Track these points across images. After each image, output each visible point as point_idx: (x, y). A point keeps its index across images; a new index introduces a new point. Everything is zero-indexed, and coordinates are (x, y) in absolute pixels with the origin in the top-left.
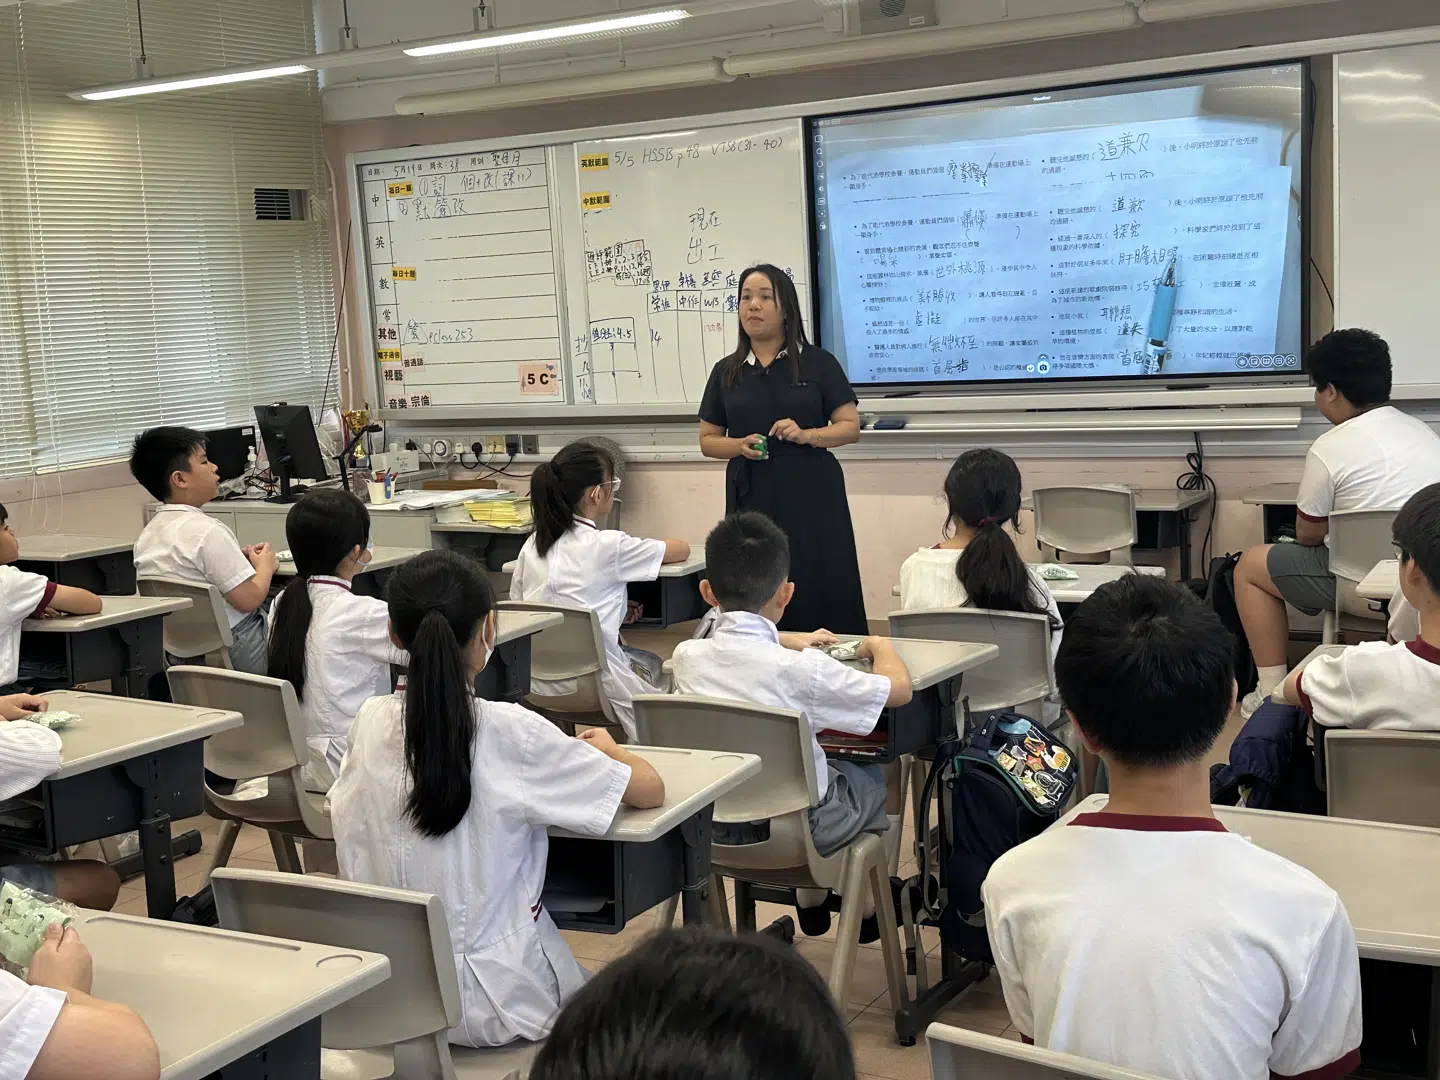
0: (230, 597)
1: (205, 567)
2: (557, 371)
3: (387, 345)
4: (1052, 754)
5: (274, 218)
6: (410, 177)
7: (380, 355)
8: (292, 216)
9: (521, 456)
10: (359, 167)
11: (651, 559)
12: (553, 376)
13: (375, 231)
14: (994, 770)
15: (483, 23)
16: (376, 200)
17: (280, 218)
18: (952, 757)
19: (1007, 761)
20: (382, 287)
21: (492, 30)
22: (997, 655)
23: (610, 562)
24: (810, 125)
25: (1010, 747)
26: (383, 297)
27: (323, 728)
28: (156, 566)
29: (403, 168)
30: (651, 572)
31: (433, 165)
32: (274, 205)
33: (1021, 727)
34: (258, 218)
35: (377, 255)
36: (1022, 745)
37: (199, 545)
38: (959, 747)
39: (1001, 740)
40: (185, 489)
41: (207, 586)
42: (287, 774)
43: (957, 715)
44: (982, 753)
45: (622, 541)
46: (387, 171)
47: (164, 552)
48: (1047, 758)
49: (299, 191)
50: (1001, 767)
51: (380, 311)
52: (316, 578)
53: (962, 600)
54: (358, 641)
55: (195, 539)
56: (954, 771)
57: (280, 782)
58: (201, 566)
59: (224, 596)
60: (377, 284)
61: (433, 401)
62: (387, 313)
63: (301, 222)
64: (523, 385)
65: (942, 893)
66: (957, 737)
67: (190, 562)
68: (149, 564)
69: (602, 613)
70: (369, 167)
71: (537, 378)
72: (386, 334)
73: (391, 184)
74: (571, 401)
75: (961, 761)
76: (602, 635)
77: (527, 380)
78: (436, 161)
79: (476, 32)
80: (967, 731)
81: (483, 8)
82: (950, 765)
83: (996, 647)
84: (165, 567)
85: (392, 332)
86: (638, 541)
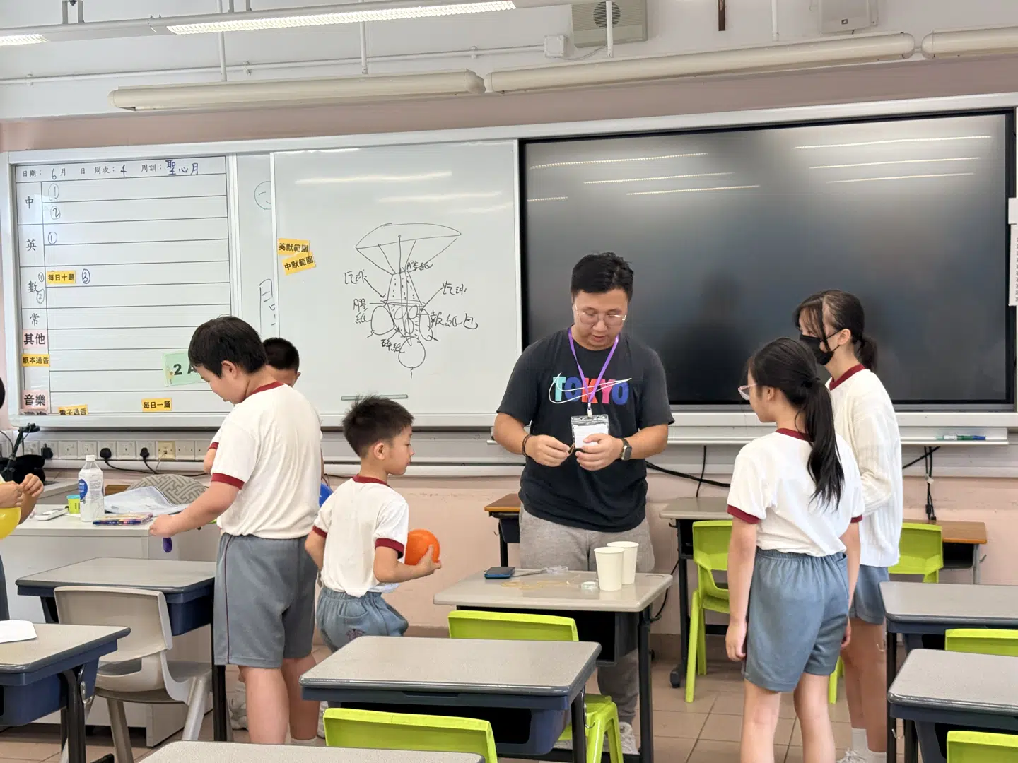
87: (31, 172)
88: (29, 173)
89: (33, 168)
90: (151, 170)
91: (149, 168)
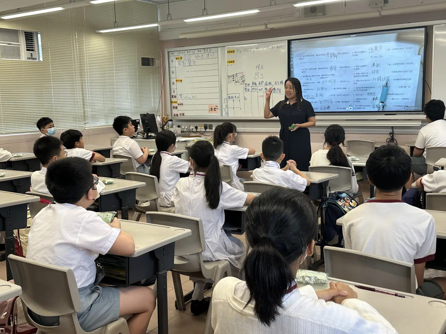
0: (138, 160)
1: (131, 152)
2: (218, 107)
3: (174, 100)
4: (352, 202)
5: (146, 65)
6: (181, 55)
7: (172, 102)
8: (150, 65)
9: (208, 130)
10: (168, 52)
11: (245, 153)
12: (217, 109)
13: (172, 69)
14: (337, 205)
15: (205, 13)
16: (172, 61)
17: (147, 65)
18: (325, 201)
19: (340, 203)
20: (173, 84)
21: (207, 15)
22: (338, 177)
23: (234, 154)
24: (289, 42)
25: (341, 200)
26: (173, 87)
27: (163, 190)
28: (119, 151)
29: (180, 53)
30: (245, 157)
31: (188, 52)
32: (146, 62)
33: (344, 195)
34: (142, 65)
35: (173, 76)
36: (344, 199)
37: (130, 147)
38: (327, 199)
39: (338, 198)
40: (126, 133)
41: (131, 157)
42: (155, 200)
43: (327, 191)
44: (334, 201)
45: (237, 148)
46: (176, 54)
47: (121, 147)
48: (350, 203)
49: (152, 58)
50: (338, 204)
51: (172, 91)
52: (162, 152)
53: (329, 164)
54: (173, 167)
55: (128, 145)
56: (326, 205)
57: (153, 202)
58: (130, 152)
59: (135, 159)
60: (172, 83)
61: (185, 115)
62: (174, 91)
63: (152, 66)
64: (209, 111)
65: (322, 237)
66: (327, 197)
67: (127, 150)
68: (117, 150)
69: (233, 167)
70: (171, 52)
71: (213, 109)
72: (174, 96)
73: (176, 57)
74: (222, 115)
75: (328, 202)
76: (232, 172)
77: (210, 109)
78: (189, 51)
79: (203, 15)
80: (329, 195)
81: (205, 9)
82: (325, 204)
83: (338, 175)
84: (121, 151)
85: (175, 96)
86: (241, 148)
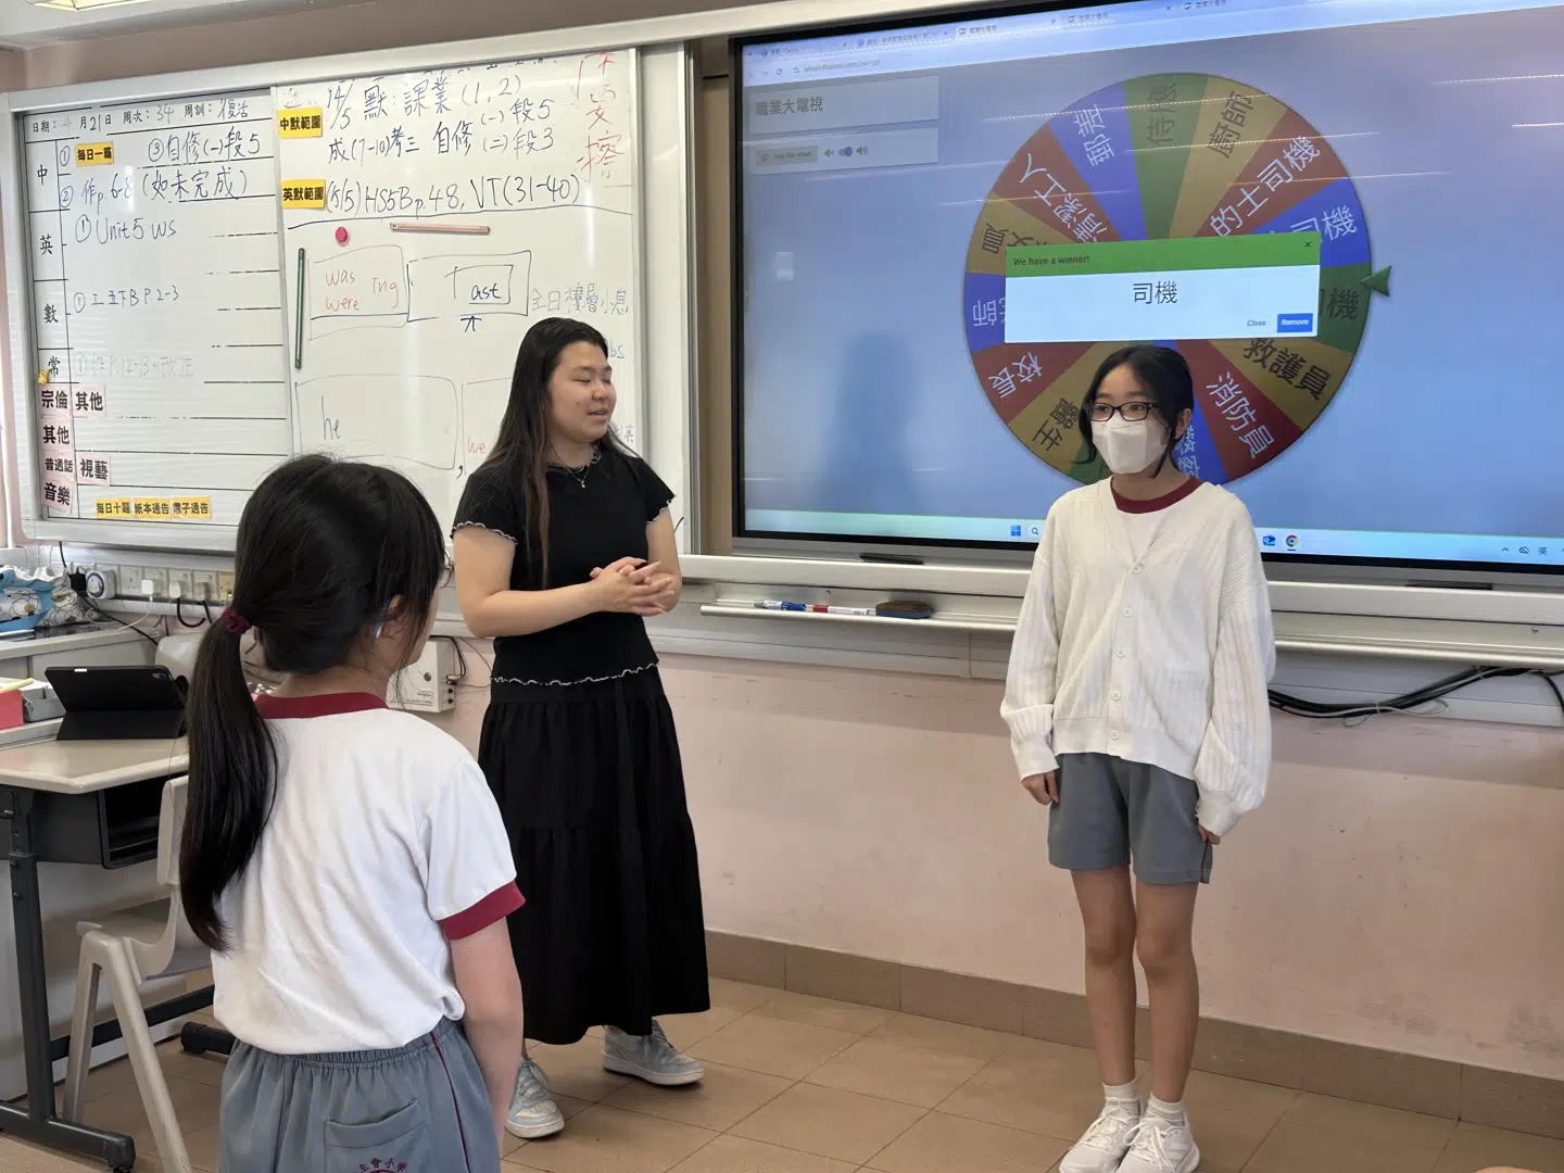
87: (43, 124)
88: (40, 126)
89: (49, 119)
90: (198, 113)
91: (194, 111)
